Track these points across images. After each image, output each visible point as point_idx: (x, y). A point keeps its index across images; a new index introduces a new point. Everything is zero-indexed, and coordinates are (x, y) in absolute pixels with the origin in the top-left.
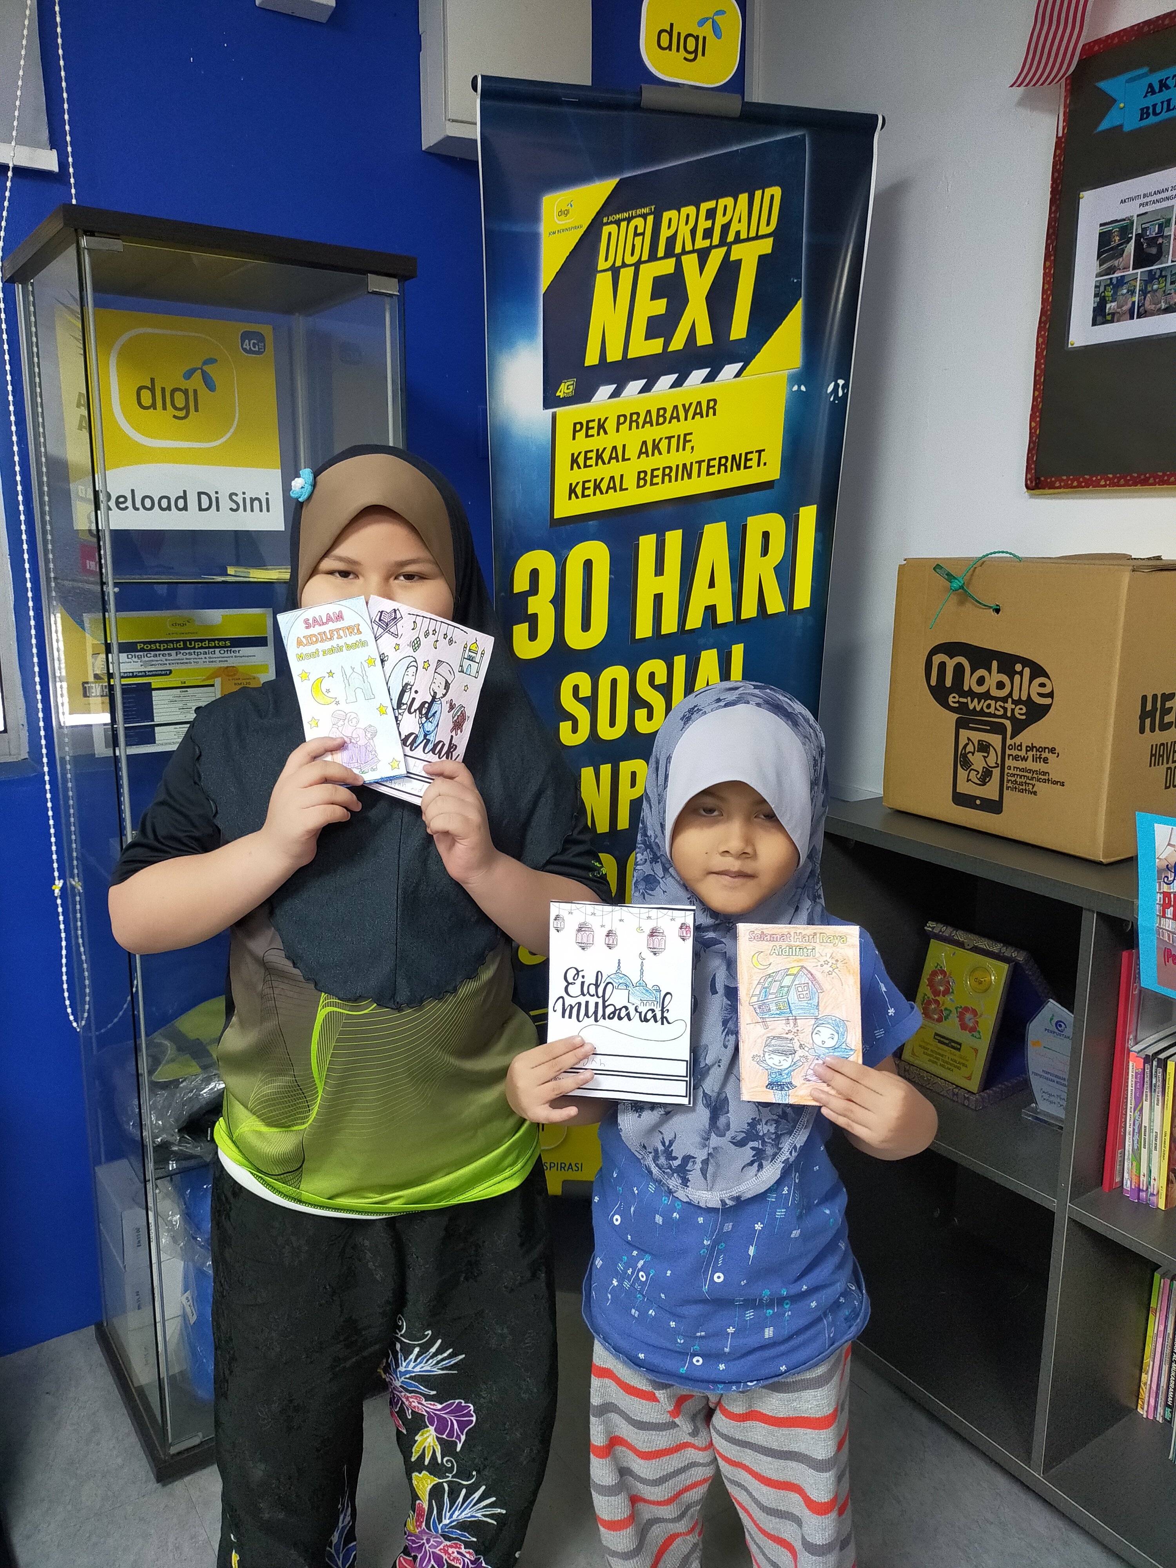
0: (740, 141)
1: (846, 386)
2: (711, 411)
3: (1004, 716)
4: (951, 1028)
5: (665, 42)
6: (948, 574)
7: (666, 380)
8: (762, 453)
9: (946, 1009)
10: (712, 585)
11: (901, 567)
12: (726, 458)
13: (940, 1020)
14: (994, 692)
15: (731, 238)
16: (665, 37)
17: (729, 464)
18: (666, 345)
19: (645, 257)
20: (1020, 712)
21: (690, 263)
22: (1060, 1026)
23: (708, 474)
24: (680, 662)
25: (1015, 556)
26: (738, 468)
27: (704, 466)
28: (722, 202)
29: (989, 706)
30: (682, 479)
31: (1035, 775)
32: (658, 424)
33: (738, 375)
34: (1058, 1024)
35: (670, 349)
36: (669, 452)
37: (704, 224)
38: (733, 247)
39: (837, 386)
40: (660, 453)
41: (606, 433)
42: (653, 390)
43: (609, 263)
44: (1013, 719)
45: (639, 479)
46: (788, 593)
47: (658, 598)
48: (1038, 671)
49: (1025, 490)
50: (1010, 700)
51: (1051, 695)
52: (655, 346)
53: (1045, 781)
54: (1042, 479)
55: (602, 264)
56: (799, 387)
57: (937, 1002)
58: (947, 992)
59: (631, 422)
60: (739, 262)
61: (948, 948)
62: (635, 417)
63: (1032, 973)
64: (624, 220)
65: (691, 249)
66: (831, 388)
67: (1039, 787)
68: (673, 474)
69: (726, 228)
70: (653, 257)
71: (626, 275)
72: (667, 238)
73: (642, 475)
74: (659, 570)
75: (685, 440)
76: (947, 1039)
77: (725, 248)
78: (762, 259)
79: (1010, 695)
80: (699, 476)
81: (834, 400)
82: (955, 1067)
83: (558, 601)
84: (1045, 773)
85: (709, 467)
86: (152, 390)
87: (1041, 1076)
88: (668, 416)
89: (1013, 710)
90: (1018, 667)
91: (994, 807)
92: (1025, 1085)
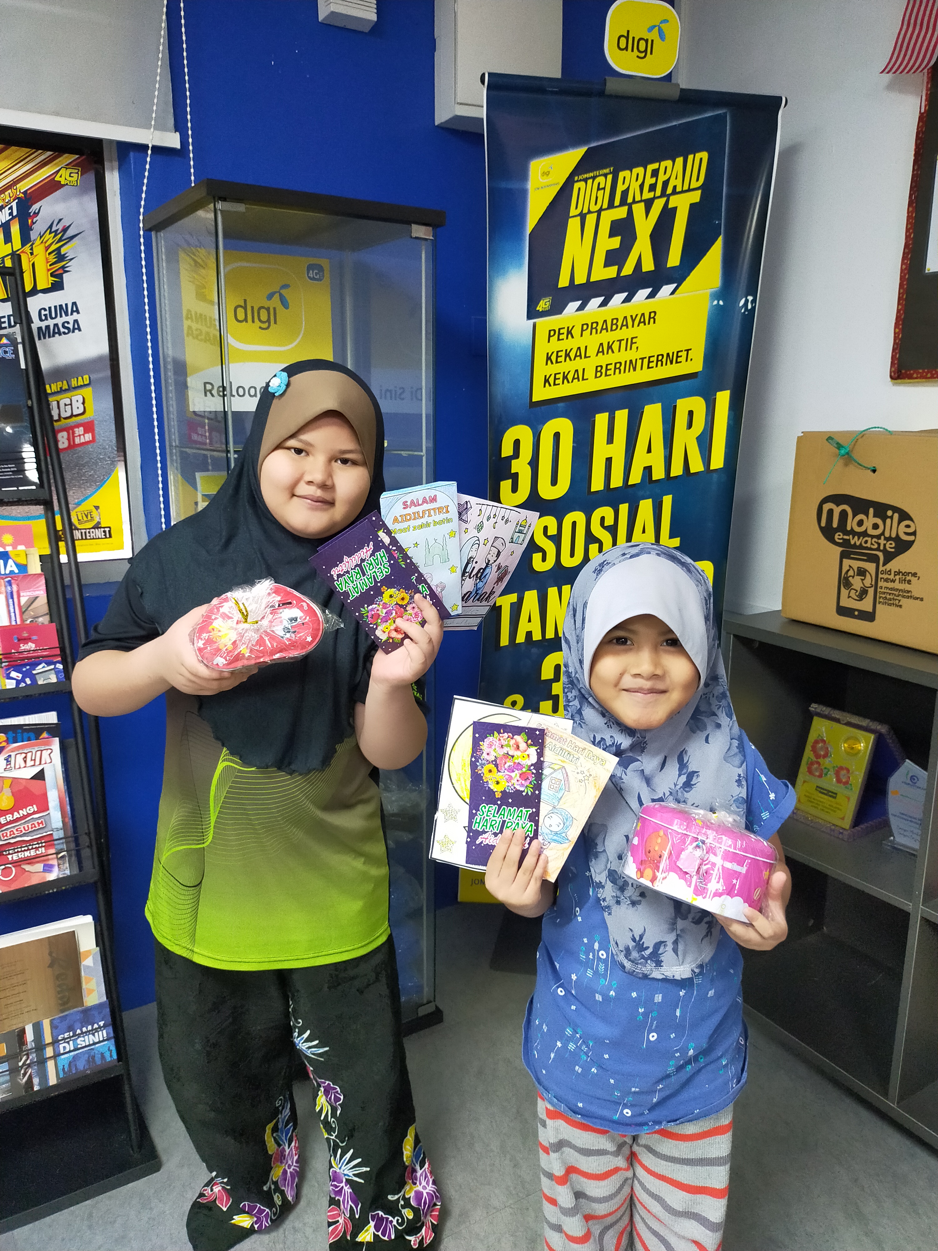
0: (677, 118)
1: (754, 301)
2: (652, 320)
3: (878, 549)
4: (830, 781)
5: (623, 45)
6: (838, 443)
7: (619, 297)
8: (690, 352)
9: (825, 768)
10: (649, 451)
11: (799, 438)
12: (663, 355)
13: (820, 776)
14: (871, 532)
15: (669, 190)
16: (623, 41)
17: (664, 360)
18: (619, 271)
19: (605, 206)
20: (890, 546)
21: (639, 210)
22: (914, 779)
23: (649, 367)
24: (624, 508)
25: (887, 430)
26: (671, 363)
27: (646, 361)
28: (664, 164)
29: (866, 542)
30: (629, 371)
31: (901, 593)
32: (612, 330)
33: (673, 293)
34: (912, 778)
35: (622, 275)
36: (619, 351)
37: (649, 181)
38: (671, 198)
39: (747, 301)
40: (613, 352)
41: (572, 337)
42: (609, 305)
43: (578, 211)
44: (885, 551)
45: (597, 371)
46: (706, 456)
47: (609, 461)
48: (904, 516)
49: (889, 379)
50: (882, 537)
51: (914, 534)
52: (611, 272)
53: (908, 597)
54: (903, 371)
55: (573, 212)
56: (718, 302)
57: (818, 763)
58: (825, 756)
59: (592, 328)
60: (675, 209)
61: (827, 723)
62: (594, 325)
63: (892, 743)
64: (590, 178)
65: (640, 199)
66: (742, 302)
67: (904, 602)
68: (622, 368)
69: (666, 184)
70: (611, 205)
71: (591, 220)
72: (622, 192)
73: (599, 369)
74: (610, 440)
75: (632, 341)
76: (826, 790)
77: (665, 199)
78: (692, 206)
79: (883, 533)
80: (642, 369)
81: (745, 312)
82: (832, 810)
83: (534, 464)
84: (908, 592)
85: (649, 362)
86: (245, 308)
87: (898, 817)
88: (619, 324)
89: (885, 545)
90: (889, 513)
91: (869, 617)
92: (886, 824)
